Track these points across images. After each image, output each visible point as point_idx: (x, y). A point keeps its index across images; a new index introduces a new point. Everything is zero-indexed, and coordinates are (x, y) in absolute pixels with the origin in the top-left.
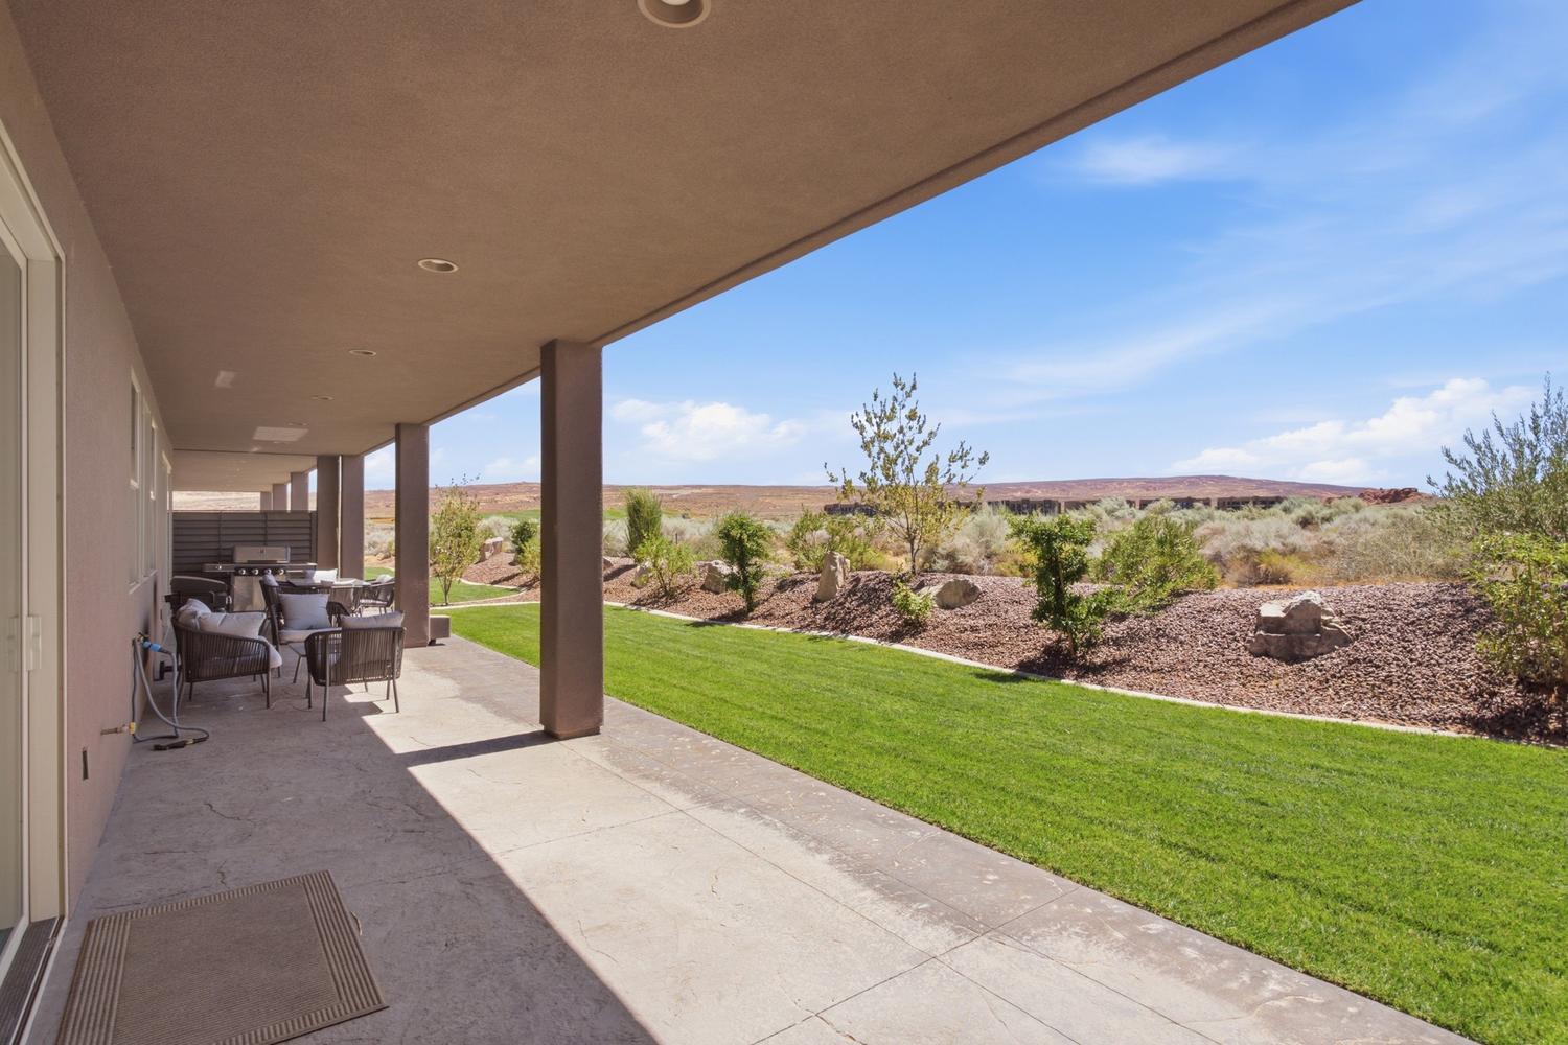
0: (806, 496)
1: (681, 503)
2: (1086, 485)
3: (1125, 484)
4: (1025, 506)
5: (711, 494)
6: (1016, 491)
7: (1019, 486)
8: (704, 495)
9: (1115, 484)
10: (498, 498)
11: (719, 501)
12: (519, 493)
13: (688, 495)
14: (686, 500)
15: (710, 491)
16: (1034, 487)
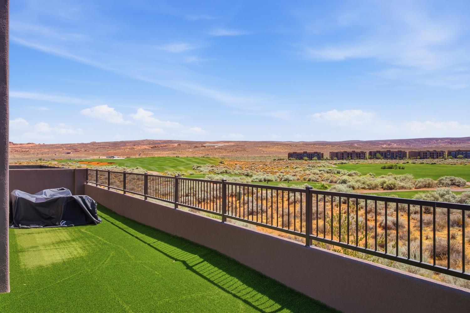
0: (279, 147)
1: (219, 150)
2: (419, 141)
3: (440, 141)
4: (388, 153)
5: (233, 146)
6: (383, 144)
7: (385, 142)
8: (230, 146)
9: (434, 141)
10: (135, 147)
11: (237, 149)
12: (144, 145)
13: (222, 146)
14: (222, 149)
15: (233, 144)
16: (393, 143)
